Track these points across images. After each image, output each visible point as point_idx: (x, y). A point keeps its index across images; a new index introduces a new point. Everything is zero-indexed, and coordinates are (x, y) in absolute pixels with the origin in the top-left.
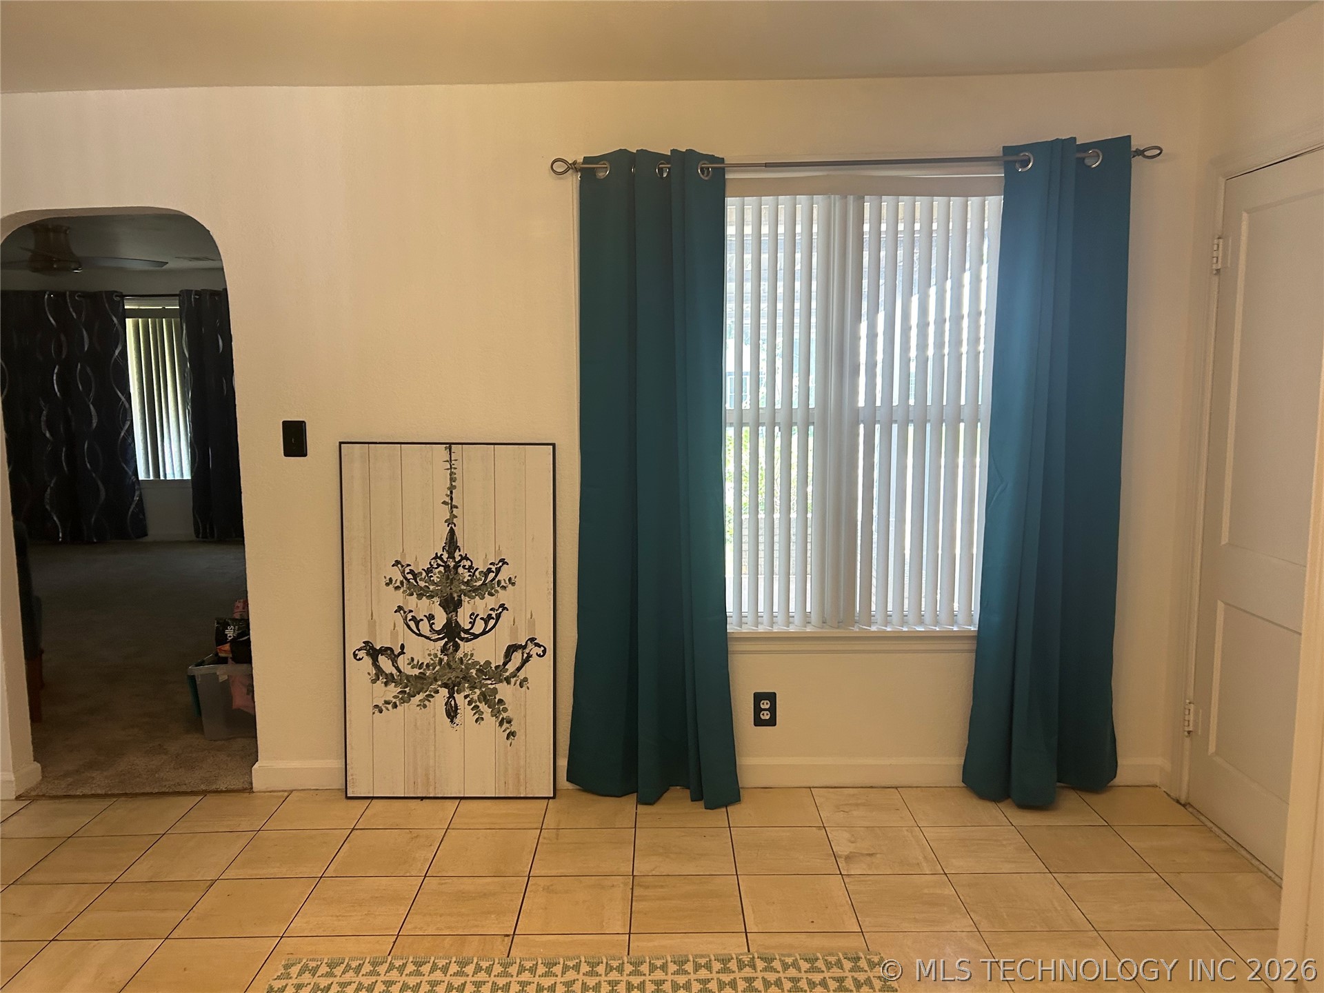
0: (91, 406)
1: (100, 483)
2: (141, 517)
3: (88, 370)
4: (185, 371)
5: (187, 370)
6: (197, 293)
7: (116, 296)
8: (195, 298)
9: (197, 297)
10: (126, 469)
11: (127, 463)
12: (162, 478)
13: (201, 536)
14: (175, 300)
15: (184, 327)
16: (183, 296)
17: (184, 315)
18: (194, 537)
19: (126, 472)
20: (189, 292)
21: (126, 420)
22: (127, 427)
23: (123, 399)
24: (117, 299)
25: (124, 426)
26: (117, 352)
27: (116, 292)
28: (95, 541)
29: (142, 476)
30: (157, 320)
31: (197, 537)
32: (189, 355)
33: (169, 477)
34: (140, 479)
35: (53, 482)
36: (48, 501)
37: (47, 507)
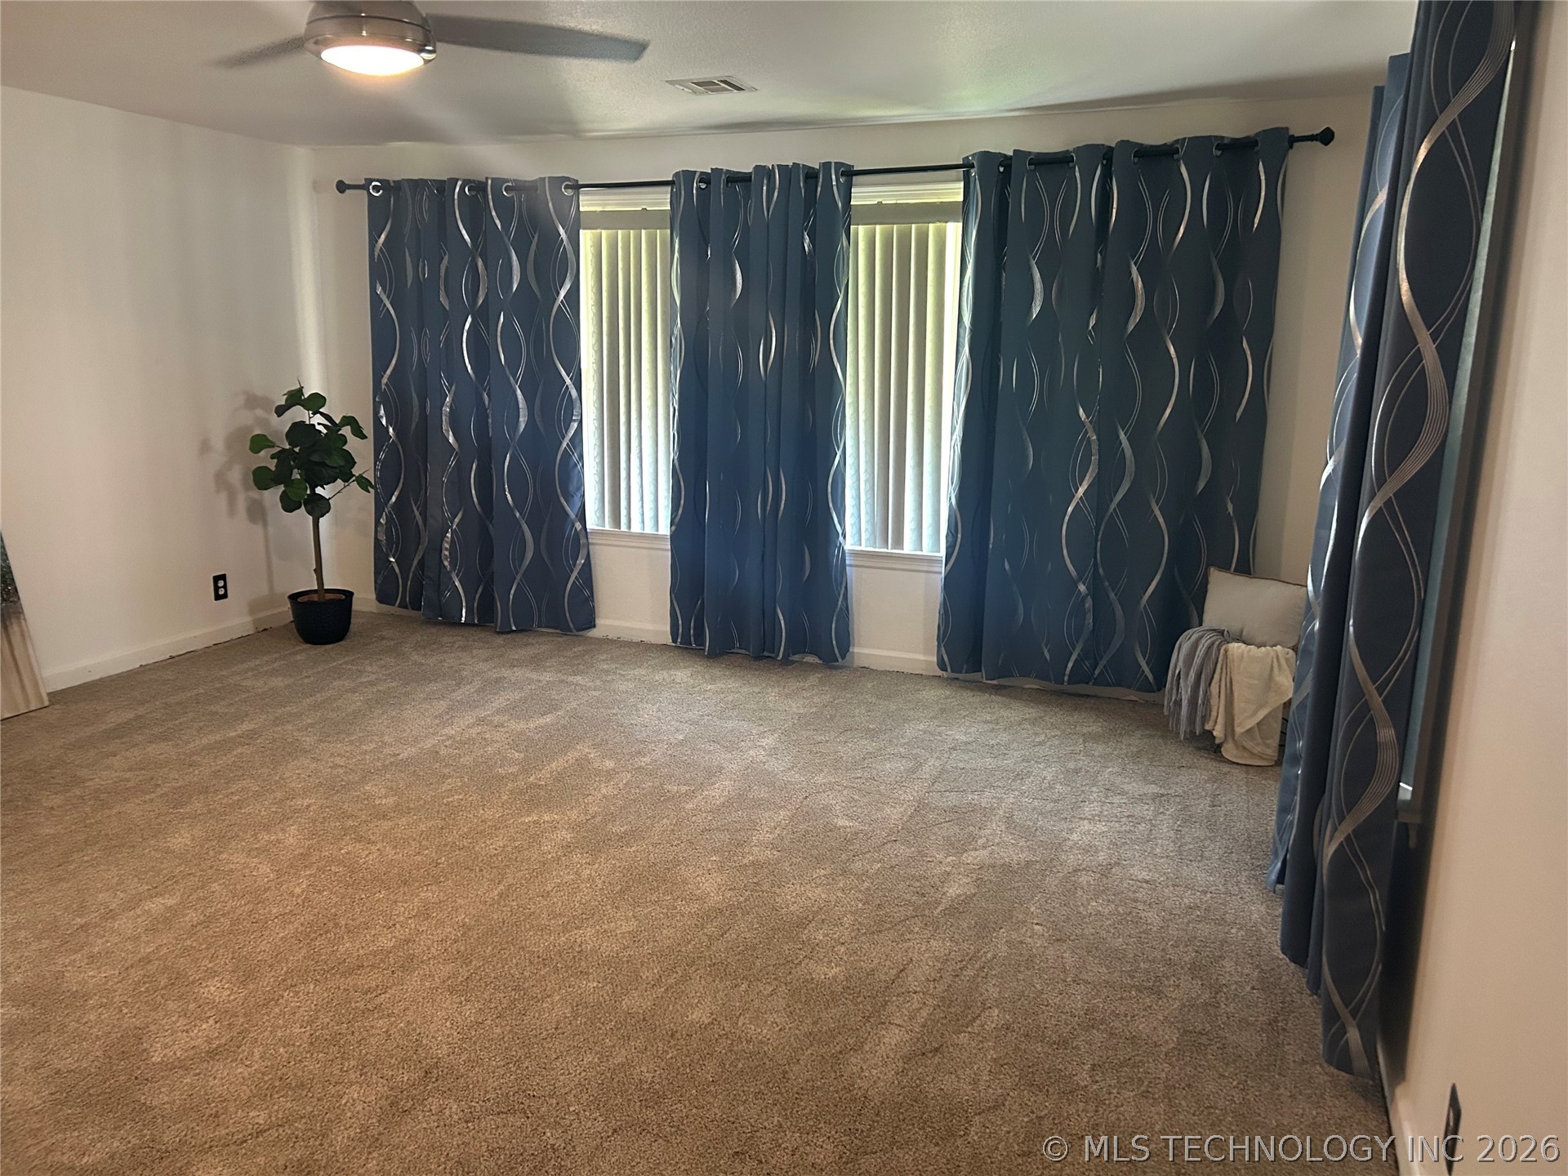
0: (519, 392)
1: (525, 527)
2: (587, 593)
3: (517, 327)
4: (672, 333)
5: (675, 332)
6: (705, 178)
7: (567, 187)
8: (699, 188)
9: (703, 186)
10: (568, 509)
11: (568, 497)
12: (624, 528)
13: (679, 640)
14: (666, 193)
15: (677, 246)
16: (680, 182)
17: (677, 226)
18: (669, 641)
19: (567, 515)
20: (688, 175)
21: (571, 420)
22: (571, 432)
23: (568, 381)
24: (569, 193)
25: (567, 430)
26: (563, 293)
27: (568, 179)
28: (514, 628)
29: (592, 523)
30: (631, 231)
31: (674, 641)
32: (681, 303)
33: (636, 528)
34: (589, 526)
35: (457, 520)
36: (447, 553)
37: (446, 563)
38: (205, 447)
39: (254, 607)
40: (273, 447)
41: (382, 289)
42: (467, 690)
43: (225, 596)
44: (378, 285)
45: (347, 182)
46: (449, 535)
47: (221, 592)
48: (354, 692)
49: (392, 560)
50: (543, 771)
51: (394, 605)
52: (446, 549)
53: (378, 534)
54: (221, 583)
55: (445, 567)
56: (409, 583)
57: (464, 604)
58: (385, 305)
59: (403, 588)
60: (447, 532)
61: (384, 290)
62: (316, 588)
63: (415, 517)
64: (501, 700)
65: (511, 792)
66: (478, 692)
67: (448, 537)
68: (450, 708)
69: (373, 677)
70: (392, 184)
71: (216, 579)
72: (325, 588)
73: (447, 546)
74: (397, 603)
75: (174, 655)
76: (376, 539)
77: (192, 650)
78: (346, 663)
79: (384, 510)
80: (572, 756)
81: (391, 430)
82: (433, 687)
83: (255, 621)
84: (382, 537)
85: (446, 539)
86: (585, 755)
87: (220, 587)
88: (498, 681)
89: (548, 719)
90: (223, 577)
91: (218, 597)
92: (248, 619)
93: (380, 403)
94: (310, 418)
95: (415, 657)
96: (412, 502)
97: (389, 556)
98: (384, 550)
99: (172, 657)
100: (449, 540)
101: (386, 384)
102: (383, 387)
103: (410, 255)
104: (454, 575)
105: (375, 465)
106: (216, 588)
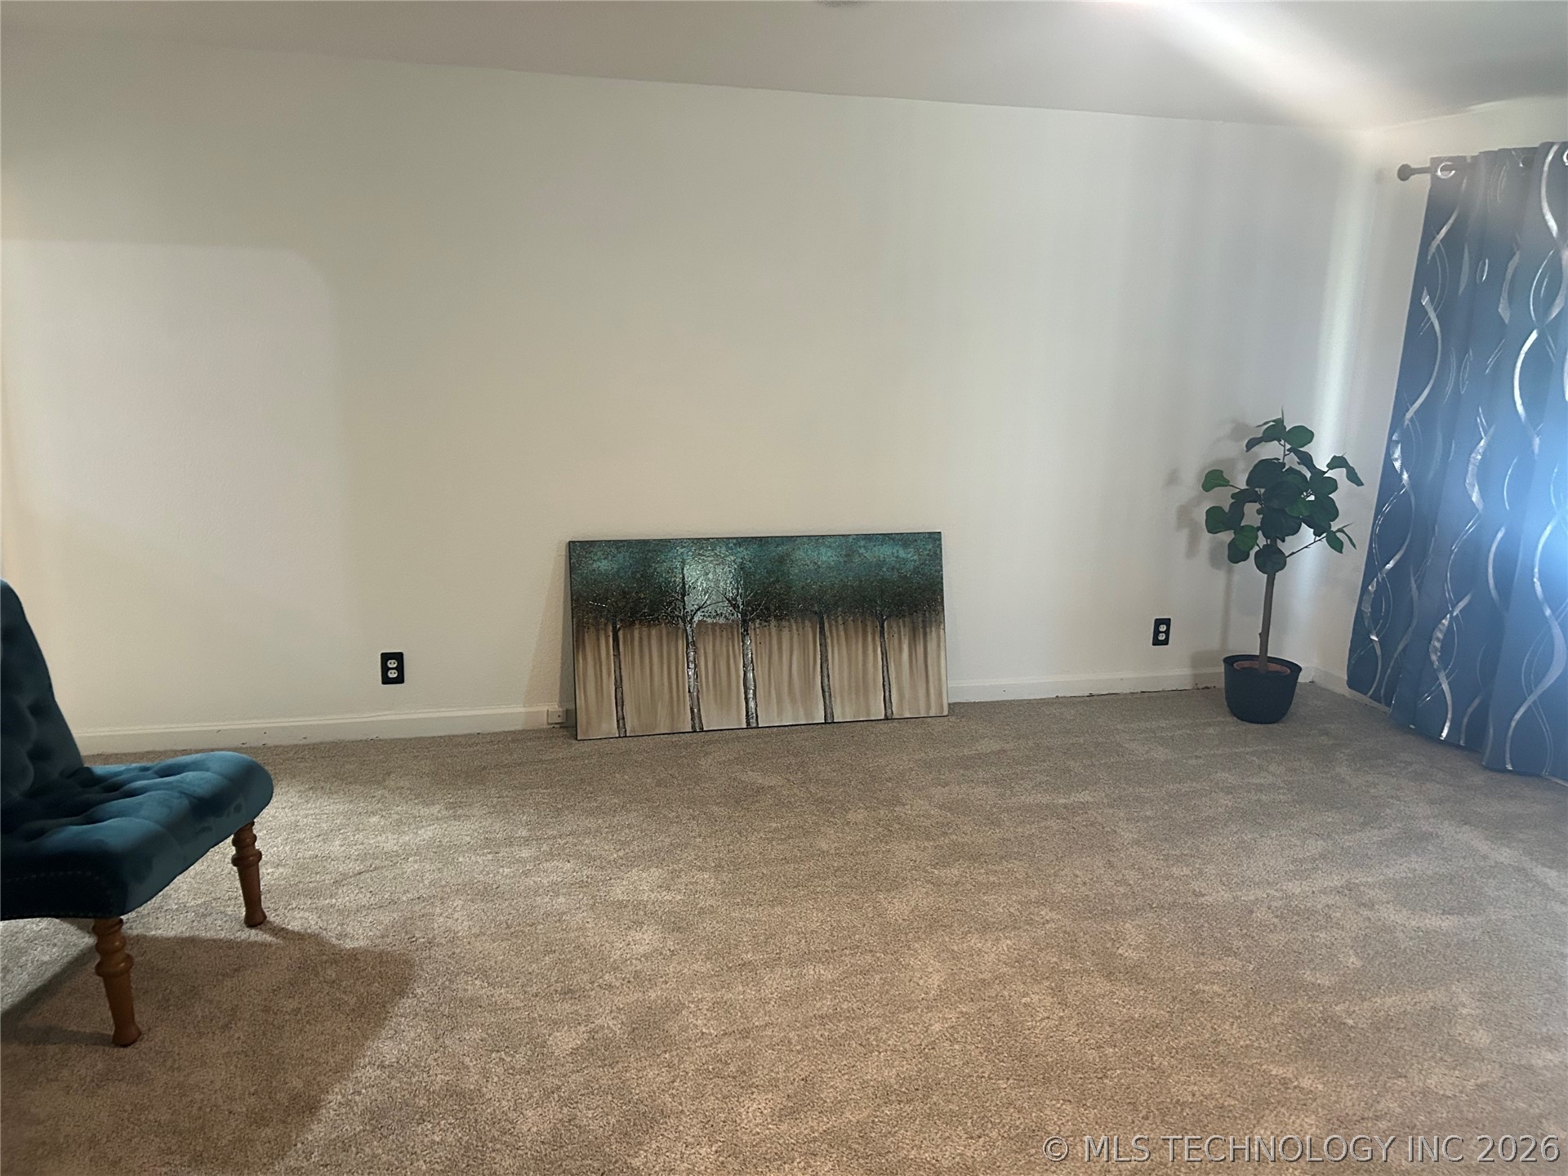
1: (1557, 631)
28: (1509, 767)
35: (1462, 605)
36: (1438, 645)
37: (1434, 658)
38: (1173, 479)
39: (1197, 660)
40: (1226, 486)
41: (1430, 298)
42: (1372, 835)
43: (1165, 642)
44: (1425, 292)
45: (1413, 166)
46: (1445, 622)
47: (1162, 637)
48: (1228, 793)
49: (1374, 638)
50: (1366, 1004)
51: (1366, 694)
52: (1438, 639)
53: (1363, 603)
54: (1163, 628)
55: (1432, 663)
56: (1389, 670)
57: (1449, 716)
58: (1429, 318)
59: (1381, 675)
60: (1444, 617)
61: (1432, 300)
62: (1258, 654)
63: (1411, 590)
64: (1400, 868)
65: (1294, 1014)
66: (1382, 843)
67: (1444, 625)
68: (1323, 856)
69: (1270, 779)
70: (1469, 160)
71: (1158, 622)
72: (1269, 655)
73: (1440, 636)
74: (1371, 693)
75: (1094, 693)
76: (1359, 609)
77: (1114, 692)
78: (1253, 754)
79: (1376, 576)
80: (1435, 996)
81: (1405, 476)
82: (1331, 817)
83: (1195, 676)
84: (1367, 609)
85: (1440, 626)
86: (1455, 1007)
87: (1161, 632)
88: (1425, 837)
89: (1447, 923)
90: (1167, 622)
91: (1156, 642)
92: (1186, 671)
93: (1397, 442)
94: (1285, 455)
95: (1343, 770)
96: (1412, 571)
97: (1369, 633)
98: (1366, 624)
99: (1091, 695)
100: (1444, 629)
101: (1411, 420)
102: (1407, 422)
103: (1470, 252)
104: (1442, 677)
105: (1375, 518)
106: (1157, 632)
